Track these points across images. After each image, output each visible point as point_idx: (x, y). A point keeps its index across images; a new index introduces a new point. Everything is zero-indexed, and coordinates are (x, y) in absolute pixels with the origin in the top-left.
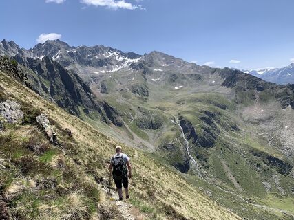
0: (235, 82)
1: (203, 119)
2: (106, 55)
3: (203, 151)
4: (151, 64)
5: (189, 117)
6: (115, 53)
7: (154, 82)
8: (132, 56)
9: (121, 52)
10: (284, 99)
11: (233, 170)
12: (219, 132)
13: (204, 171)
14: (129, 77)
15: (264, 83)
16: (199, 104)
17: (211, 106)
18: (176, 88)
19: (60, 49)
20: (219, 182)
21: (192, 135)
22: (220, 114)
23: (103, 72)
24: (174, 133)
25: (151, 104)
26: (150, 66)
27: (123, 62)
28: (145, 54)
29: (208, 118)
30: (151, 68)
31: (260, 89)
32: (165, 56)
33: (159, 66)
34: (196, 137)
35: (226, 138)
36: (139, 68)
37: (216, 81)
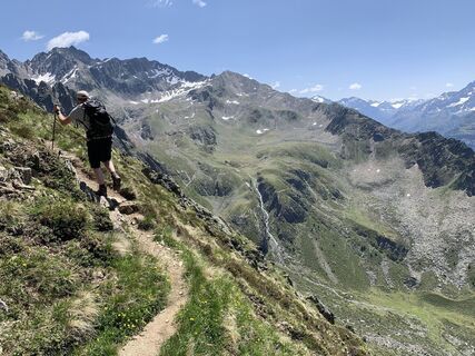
0: (343, 126)
1: (291, 181)
2: (151, 74)
3: (287, 227)
4: (222, 92)
5: (271, 178)
6: (165, 72)
7: (225, 122)
8: (192, 76)
9: (174, 69)
10: (410, 154)
11: (328, 255)
12: (313, 201)
13: (287, 256)
14: (186, 112)
15: (384, 129)
16: (288, 160)
17: (306, 162)
18: (259, 132)
19: (75, 63)
20: (307, 271)
21: (274, 205)
22: (316, 175)
23: (146, 101)
24: (248, 202)
25: (219, 158)
26: (220, 95)
27: (177, 86)
28: (213, 75)
29: (299, 181)
30: (220, 99)
31: (378, 138)
32: (245, 80)
33: (234, 96)
34: (279, 207)
35: (323, 210)
36: (202, 99)
37: (319, 123)
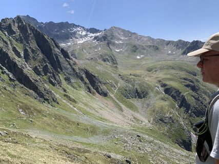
1: (187, 86)
2: (71, 30)
4: (113, 37)
6: (78, 29)
7: (118, 52)
8: (93, 31)
9: (83, 28)
14: (96, 47)
17: (185, 73)
18: (138, 57)
23: (70, 44)
24: (167, 103)
26: (112, 39)
27: (86, 36)
28: (105, 30)
30: (112, 41)
32: (123, 31)
33: (119, 39)
36: (103, 40)
37: (172, 51)
